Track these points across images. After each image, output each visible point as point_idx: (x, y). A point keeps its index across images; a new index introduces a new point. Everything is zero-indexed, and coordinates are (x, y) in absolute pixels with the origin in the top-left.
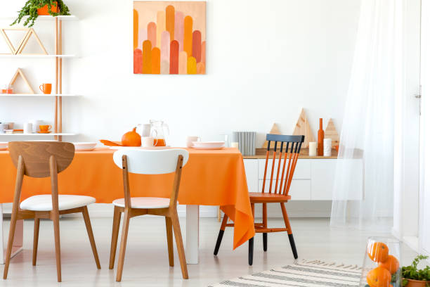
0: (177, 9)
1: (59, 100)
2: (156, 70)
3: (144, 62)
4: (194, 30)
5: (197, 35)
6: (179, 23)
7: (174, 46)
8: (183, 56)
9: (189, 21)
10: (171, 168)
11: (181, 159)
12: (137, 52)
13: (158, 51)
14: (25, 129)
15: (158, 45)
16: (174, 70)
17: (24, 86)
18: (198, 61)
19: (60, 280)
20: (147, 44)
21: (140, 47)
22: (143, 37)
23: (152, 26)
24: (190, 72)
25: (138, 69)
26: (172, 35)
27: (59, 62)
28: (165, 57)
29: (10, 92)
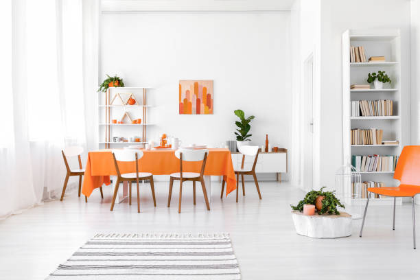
0: (200, 84)
1: (145, 127)
2: (190, 112)
3: (184, 108)
4: (208, 93)
5: (209, 96)
6: (200, 90)
7: (198, 101)
8: (202, 105)
9: (205, 89)
10: (201, 159)
11: (206, 154)
12: (181, 104)
13: (190, 104)
14: (129, 140)
15: (191, 101)
16: (198, 112)
17: (129, 120)
18: (209, 108)
19: (139, 212)
20: (185, 100)
21: (182, 102)
22: (184, 97)
23: (188, 92)
24: (206, 113)
25: (181, 112)
26: (197, 96)
27: (145, 109)
28: (194, 106)
29: (122, 123)
